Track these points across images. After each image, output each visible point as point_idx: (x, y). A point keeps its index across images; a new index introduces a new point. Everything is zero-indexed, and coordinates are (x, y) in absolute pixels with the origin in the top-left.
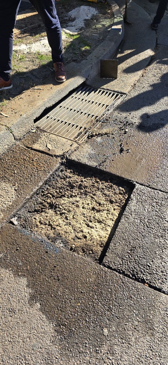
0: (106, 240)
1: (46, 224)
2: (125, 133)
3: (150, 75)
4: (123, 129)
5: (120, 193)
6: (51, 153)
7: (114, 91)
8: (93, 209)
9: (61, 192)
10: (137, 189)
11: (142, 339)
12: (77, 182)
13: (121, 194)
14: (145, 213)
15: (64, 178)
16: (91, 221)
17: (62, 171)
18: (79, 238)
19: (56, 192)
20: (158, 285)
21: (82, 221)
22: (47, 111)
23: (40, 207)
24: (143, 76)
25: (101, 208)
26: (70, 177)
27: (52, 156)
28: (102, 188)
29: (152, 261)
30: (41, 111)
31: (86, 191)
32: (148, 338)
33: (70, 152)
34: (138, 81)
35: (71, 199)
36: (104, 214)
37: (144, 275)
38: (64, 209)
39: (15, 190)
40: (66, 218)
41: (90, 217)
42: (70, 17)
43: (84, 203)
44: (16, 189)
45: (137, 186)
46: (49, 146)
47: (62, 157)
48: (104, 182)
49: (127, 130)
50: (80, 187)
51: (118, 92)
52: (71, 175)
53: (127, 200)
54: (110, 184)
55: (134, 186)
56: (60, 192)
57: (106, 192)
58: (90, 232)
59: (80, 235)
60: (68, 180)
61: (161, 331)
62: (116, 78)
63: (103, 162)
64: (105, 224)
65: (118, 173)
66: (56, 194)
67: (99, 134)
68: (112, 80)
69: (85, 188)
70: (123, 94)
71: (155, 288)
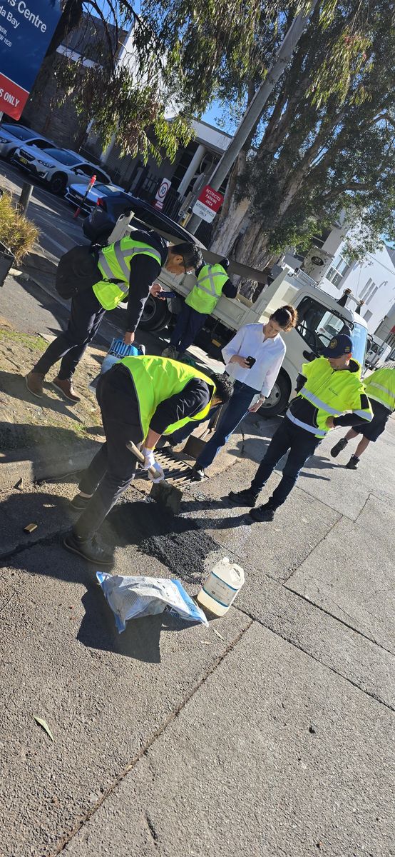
3: (234, 473)
6: (136, 487)
24: (226, 471)
34: (222, 473)
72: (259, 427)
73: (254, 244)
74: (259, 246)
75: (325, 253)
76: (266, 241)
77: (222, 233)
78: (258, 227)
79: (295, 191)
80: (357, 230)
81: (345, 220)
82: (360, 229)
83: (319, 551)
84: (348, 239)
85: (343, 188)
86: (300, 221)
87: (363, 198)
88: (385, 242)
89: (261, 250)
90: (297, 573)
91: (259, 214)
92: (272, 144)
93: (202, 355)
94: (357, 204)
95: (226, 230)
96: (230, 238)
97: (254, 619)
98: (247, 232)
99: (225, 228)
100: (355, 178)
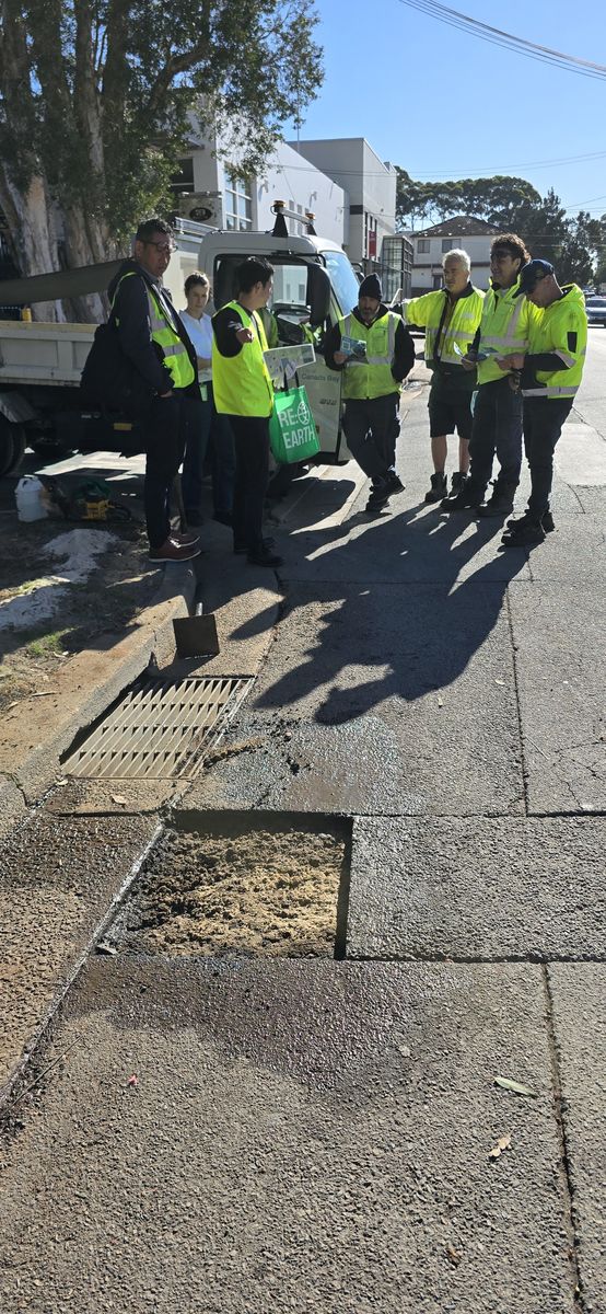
0: (334, 925)
1: (183, 940)
2: (287, 739)
3: (291, 635)
4: (278, 735)
5: (326, 845)
6: (129, 810)
7: (223, 676)
8: (281, 884)
9: (189, 879)
10: (360, 824)
11: (478, 1037)
12: (220, 851)
13: (329, 846)
14: (395, 854)
15: (184, 852)
16: (287, 907)
17: (172, 839)
18: (273, 941)
19: (178, 879)
20: (471, 953)
21: (265, 913)
22: (83, 734)
23: (152, 914)
24: (276, 640)
25: (298, 879)
26: (197, 846)
27: (135, 814)
28: (282, 846)
29: (444, 922)
30: (72, 736)
31: (248, 861)
32: (489, 1032)
33: (176, 797)
34: (271, 649)
35: (220, 884)
36: (309, 886)
37: (437, 947)
38: (214, 904)
39: (77, 895)
40: (227, 916)
41: (280, 899)
42: (53, 554)
43: (255, 881)
44: (80, 892)
45: (357, 818)
46: (119, 799)
47: (163, 810)
48: (281, 834)
49: (289, 734)
50: (230, 857)
51: (235, 677)
52: (198, 842)
53: (348, 852)
54: (296, 833)
55: (351, 821)
56: (185, 878)
57: (293, 850)
58: (294, 924)
59: (272, 934)
60: (194, 852)
61: (508, 1014)
62: (217, 653)
63: (264, 797)
64: (319, 903)
65: (307, 807)
66: (178, 884)
67: (229, 752)
68: (210, 659)
69: (242, 857)
70: (245, 678)
71: (469, 960)
72: (278, 521)
73: (90, 243)
74: (99, 241)
75: (203, 196)
76: (105, 228)
77: (30, 256)
78: (79, 214)
79: (97, 121)
80: (228, 131)
81: (202, 125)
82: (231, 126)
83: (529, 683)
84: (223, 152)
85: (167, 76)
86: (134, 165)
87: (205, 73)
88: (280, 123)
89: (106, 248)
90: (531, 763)
91: (67, 190)
92: (14, 64)
93: (114, 461)
94: (202, 88)
95: (34, 246)
96: (47, 255)
97: (544, 961)
98: (69, 232)
99: (31, 245)
100: (173, 49)
